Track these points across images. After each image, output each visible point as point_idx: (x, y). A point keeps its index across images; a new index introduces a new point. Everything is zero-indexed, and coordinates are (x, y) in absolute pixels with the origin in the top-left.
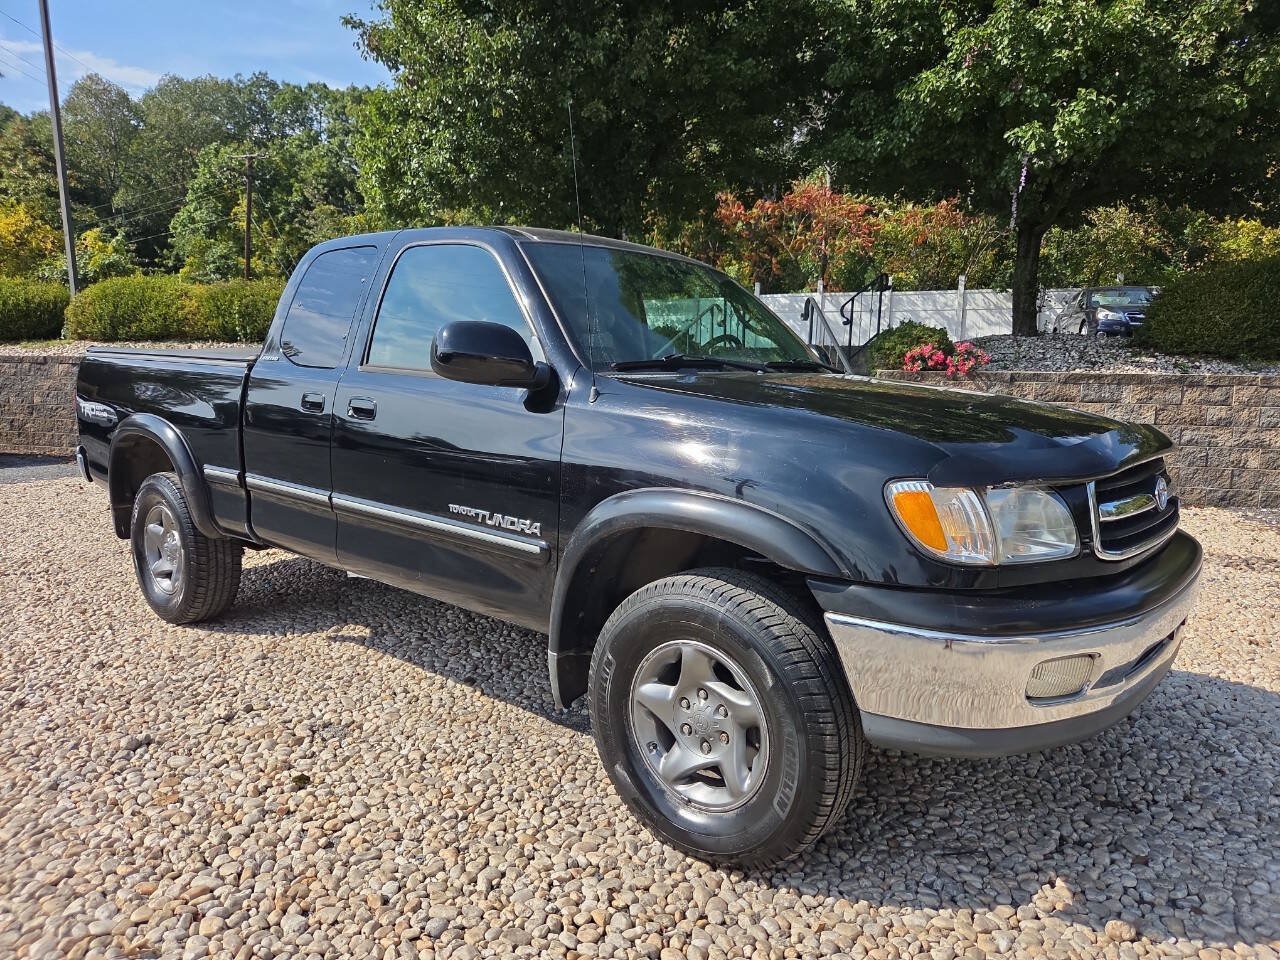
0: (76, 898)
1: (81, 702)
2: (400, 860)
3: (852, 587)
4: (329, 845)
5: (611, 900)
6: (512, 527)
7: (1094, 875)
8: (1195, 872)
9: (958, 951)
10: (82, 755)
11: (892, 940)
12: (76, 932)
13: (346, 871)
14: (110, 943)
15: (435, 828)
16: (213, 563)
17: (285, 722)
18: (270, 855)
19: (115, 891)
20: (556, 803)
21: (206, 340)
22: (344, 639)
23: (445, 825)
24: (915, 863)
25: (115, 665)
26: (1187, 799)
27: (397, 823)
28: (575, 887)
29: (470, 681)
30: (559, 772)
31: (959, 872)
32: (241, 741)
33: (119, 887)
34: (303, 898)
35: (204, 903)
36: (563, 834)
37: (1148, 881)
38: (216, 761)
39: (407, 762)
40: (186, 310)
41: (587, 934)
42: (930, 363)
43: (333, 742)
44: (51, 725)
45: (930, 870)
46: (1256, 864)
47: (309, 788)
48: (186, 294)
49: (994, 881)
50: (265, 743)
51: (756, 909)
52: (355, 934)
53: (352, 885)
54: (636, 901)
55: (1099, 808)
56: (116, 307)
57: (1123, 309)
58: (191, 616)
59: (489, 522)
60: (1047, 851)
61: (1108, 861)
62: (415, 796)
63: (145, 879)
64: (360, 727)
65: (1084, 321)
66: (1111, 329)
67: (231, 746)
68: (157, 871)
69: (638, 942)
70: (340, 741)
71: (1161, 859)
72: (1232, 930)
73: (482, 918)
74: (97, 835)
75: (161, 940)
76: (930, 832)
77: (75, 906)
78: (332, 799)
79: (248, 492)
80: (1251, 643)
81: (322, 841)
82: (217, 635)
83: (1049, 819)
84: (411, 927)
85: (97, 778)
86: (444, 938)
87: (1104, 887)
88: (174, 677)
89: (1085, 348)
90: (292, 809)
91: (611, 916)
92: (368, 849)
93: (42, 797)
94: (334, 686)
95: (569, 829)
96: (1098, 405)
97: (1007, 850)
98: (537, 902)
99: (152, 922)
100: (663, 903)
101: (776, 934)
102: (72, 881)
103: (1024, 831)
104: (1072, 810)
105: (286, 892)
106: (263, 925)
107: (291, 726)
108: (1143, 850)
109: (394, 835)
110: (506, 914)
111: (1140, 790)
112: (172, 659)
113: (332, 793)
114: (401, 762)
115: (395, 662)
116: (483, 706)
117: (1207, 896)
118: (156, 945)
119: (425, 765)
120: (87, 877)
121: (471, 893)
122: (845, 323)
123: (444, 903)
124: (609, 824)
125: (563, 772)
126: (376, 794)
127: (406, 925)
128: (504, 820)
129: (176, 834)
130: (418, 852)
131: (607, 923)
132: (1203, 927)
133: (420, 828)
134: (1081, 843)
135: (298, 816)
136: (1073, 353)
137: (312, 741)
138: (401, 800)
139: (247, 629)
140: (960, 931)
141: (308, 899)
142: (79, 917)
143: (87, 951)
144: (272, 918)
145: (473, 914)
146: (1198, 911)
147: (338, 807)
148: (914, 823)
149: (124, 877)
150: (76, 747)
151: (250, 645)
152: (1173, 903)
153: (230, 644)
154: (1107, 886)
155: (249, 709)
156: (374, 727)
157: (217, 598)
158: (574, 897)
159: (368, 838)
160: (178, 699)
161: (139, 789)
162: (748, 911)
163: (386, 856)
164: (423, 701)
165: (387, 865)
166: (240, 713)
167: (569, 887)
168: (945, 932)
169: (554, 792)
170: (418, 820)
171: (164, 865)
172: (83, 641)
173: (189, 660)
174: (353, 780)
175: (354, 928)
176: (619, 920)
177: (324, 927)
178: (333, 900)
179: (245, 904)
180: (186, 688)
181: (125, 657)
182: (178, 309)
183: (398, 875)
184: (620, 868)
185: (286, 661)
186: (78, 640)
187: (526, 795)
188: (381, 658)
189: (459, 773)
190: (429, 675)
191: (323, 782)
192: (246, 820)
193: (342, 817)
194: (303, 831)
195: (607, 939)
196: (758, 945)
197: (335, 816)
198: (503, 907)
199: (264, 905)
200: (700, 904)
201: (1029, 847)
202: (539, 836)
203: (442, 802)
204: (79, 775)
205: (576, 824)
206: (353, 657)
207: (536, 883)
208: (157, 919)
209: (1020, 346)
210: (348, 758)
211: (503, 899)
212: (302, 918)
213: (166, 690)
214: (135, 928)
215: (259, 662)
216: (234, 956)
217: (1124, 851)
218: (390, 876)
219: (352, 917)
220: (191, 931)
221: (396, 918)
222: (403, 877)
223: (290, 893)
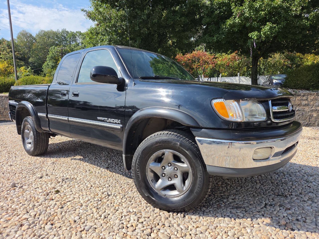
1: (3, 174)
2: (81, 211)
3: (203, 130)
4: (62, 207)
5: (138, 220)
6: (113, 122)
7: (275, 213)
8: (304, 212)
9: (236, 233)
11: (217, 230)
13: (65, 214)
15: (92, 203)
16: (41, 139)
17: (56, 178)
18: (45, 210)
20: (126, 197)
22: (75, 159)
23: (95, 202)
24: (225, 210)
25: (14, 165)
26: (301, 194)
27: (82, 202)
28: (129, 217)
29: (107, 168)
30: (128, 189)
31: (237, 212)
32: (43, 183)
33: (2, 218)
34: (52, 221)
35: (24, 222)
36: (127, 204)
37: (290, 214)
38: (35, 187)
39: (87, 187)
41: (131, 229)
43: (68, 183)
45: (228, 212)
47: (59, 193)
49: (247, 215)
50: (49, 183)
51: (179, 223)
52: (65, 230)
53: (66, 217)
54: (145, 221)
55: (276, 196)
56: (26, 83)
58: (36, 154)
59: (107, 121)
60: (262, 207)
61: (279, 209)
62: (88, 195)
63: (10, 216)
64: (76, 179)
65: (270, 83)
66: (277, 85)
67: (40, 184)
68: (13, 214)
69: (144, 231)
70: (70, 182)
71: (294, 209)
72: (315, 226)
73: (101, 225)
75: (10, 231)
76: (229, 203)
79: (49, 119)
80: (316, 157)
81: (60, 207)
82: (42, 158)
83: (262, 199)
84: (81, 228)
86: (90, 231)
88: (29, 168)
90: (53, 199)
91: (138, 224)
92: (73, 208)
94: (71, 169)
95: (129, 203)
97: (250, 207)
98: (117, 221)
99: (9, 227)
100: (153, 221)
101: (184, 229)
103: (255, 202)
104: (268, 197)
105: (48, 219)
106: (40, 227)
107: (57, 179)
108: (288, 206)
109: (80, 205)
110: (108, 224)
111: (288, 192)
112: (29, 164)
113: (65, 195)
114: (85, 187)
115: (87, 164)
116: (110, 174)
117: (307, 218)
118: (9, 233)
119: (92, 188)
121: (99, 219)
123: (91, 222)
124: (140, 201)
125: (129, 189)
126: (77, 195)
127: (79, 227)
128: (111, 201)
129: (21, 205)
130: (86, 209)
131: (136, 226)
132: (306, 226)
133: (88, 203)
134: (271, 205)
135: (55, 200)
137: (62, 182)
138: (84, 196)
139: (50, 157)
140: (236, 228)
141: (54, 221)
144: (43, 226)
145: (99, 224)
146: (305, 222)
147: (66, 198)
148: (224, 200)
149: (4, 216)
151: (50, 160)
152: (297, 220)
153: (45, 160)
154: (279, 216)
155: (47, 175)
156: (79, 179)
158: (128, 220)
159: (73, 205)
160: (29, 173)
161: (13, 194)
162: (177, 223)
163: (77, 210)
164: (94, 173)
165: (77, 212)
166: (45, 176)
167: (127, 217)
168: (232, 228)
169: (126, 194)
170: (88, 201)
171: (16, 212)
172: (7, 160)
173: (33, 164)
174: (72, 191)
175: (65, 228)
176: (140, 225)
177: (57, 228)
178: (60, 221)
179: (36, 222)
180: (31, 170)
181: (17, 163)
183: (80, 215)
184: (142, 212)
185: (59, 164)
187: (118, 195)
188: (84, 163)
189: (101, 190)
190: (96, 167)
191: (63, 192)
192: (40, 201)
193: (67, 200)
194: (56, 204)
195: (136, 230)
196: (179, 232)
197: (65, 200)
198: (108, 222)
199: (41, 222)
200: (163, 221)
201: (256, 206)
202: (120, 205)
203: (95, 197)
205: (131, 202)
206: (77, 163)
207: (118, 216)
208: (11, 226)
210: (71, 186)
211: (108, 220)
212: (51, 226)
213: (26, 171)
214: (4, 229)
215: (52, 164)
216: (30, 236)
217: (283, 207)
218: (77, 215)
219: (65, 226)
220: (19, 229)
221: (77, 226)
222: (81, 215)
223: (49, 219)
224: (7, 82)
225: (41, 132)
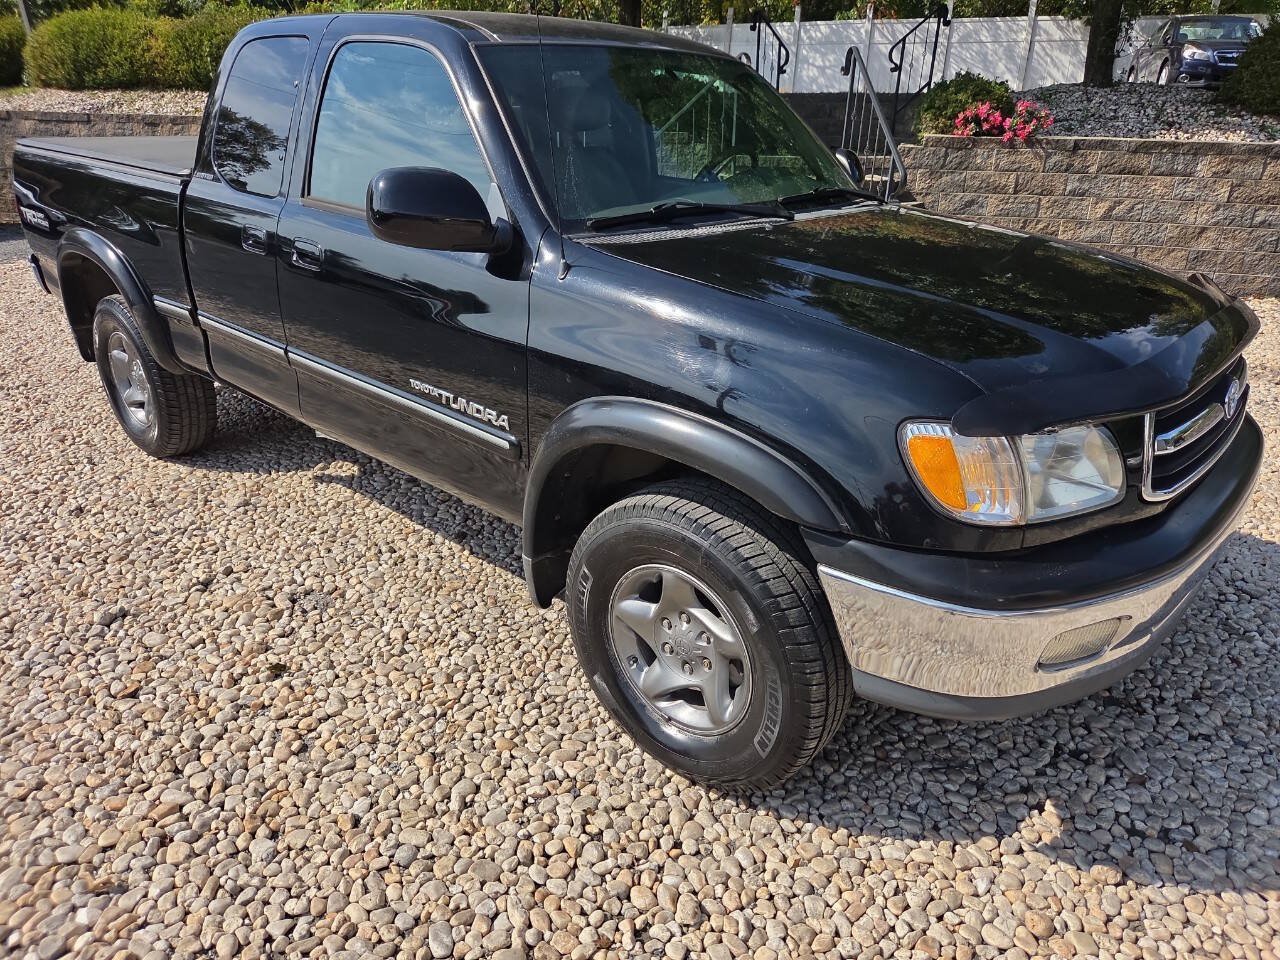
0: (44, 817)
1: (57, 560)
2: (374, 770)
4: (304, 748)
5: (585, 823)
6: (478, 416)
7: (1086, 798)
8: (1193, 796)
9: (935, 893)
10: (56, 630)
11: (870, 879)
12: (43, 860)
13: (319, 784)
14: (77, 874)
15: (412, 729)
16: (183, 399)
17: (264, 589)
18: (241, 763)
19: (83, 809)
20: (538, 698)
21: (179, 88)
22: (331, 479)
23: (422, 725)
24: (901, 780)
25: (93, 511)
26: (1196, 697)
27: (374, 722)
28: (549, 807)
29: (460, 538)
30: (544, 658)
31: (946, 791)
32: (219, 615)
33: (88, 803)
34: (273, 816)
35: (171, 823)
36: (542, 739)
37: (1142, 806)
38: (192, 639)
39: (389, 644)
40: (153, 52)
41: (558, 867)
42: (986, 127)
43: (313, 616)
44: (26, 591)
45: (916, 789)
46: (1259, 786)
47: (286, 679)
48: (151, 32)
49: (981, 806)
50: (243, 617)
51: (732, 836)
52: (323, 864)
53: (323, 802)
54: (610, 826)
55: (1101, 709)
56: (76, 47)
57: (1214, 46)
58: (171, 449)
59: (454, 406)
60: (1040, 765)
61: (1103, 779)
62: (394, 686)
63: (115, 793)
64: (343, 596)
65: (1166, 60)
66: (1195, 70)
67: (209, 620)
68: (126, 781)
69: (608, 878)
70: (321, 615)
71: (1160, 778)
72: (1222, 872)
73: (452, 844)
74: (68, 736)
75: (129, 869)
76: (921, 738)
77: (42, 828)
78: (308, 691)
79: (204, 333)
81: (296, 745)
82: (199, 473)
83: (1047, 723)
84: (380, 855)
85: (70, 661)
86: (413, 870)
87: (1095, 812)
88: (153, 529)
89: (1164, 103)
90: (267, 704)
91: (583, 845)
92: (342, 756)
93: (14, 685)
94: (318, 542)
95: (549, 731)
96: (1169, 179)
97: (998, 764)
98: (509, 827)
99: (120, 848)
100: (637, 828)
101: (750, 870)
102: (40, 795)
103: (1020, 739)
104: (1072, 711)
105: (255, 810)
106: (231, 850)
107: (270, 594)
108: (1141, 767)
109: (369, 738)
110: (477, 841)
111: (1148, 685)
112: (152, 504)
113: (308, 683)
114: (382, 643)
115: (383, 510)
116: (471, 568)
117: (1202, 829)
118: (123, 877)
119: (407, 647)
120: (56, 789)
121: (444, 813)
122: (893, 70)
123: (414, 826)
124: (591, 725)
125: (548, 656)
126: (354, 684)
127: (375, 853)
128: (483, 719)
129: (147, 735)
130: (393, 759)
131: (578, 854)
132: (1192, 868)
133: (396, 728)
134: (1076, 754)
135: (272, 713)
136: (1149, 111)
137: (291, 616)
138: (380, 692)
139: (233, 465)
140: (940, 867)
141: (278, 819)
142: (47, 841)
143: (54, 882)
144: (241, 843)
145: (442, 839)
146: (1190, 847)
147: (314, 700)
148: (904, 727)
149: (93, 789)
150: (50, 619)
151: (233, 485)
152: (1165, 835)
153: (213, 483)
154: (1099, 811)
155: (229, 572)
156: (356, 597)
157: (194, 434)
158: (547, 820)
159: (343, 741)
160: (156, 557)
161: (111, 675)
162: (724, 839)
163: (360, 764)
164: (409, 562)
165: (360, 778)
166: (220, 576)
167: (544, 805)
168: (924, 868)
169: (536, 685)
170: (396, 717)
171: (133, 776)
172: (62, 479)
173: (168, 506)
174: (331, 666)
175: (321, 858)
177: (292, 854)
178: (303, 820)
179: (213, 825)
180: (165, 543)
181: (104, 500)
182: (144, 50)
183: (371, 788)
184: (597, 783)
185: (269, 509)
186: (57, 477)
187: (508, 688)
188: (368, 505)
189: (441, 657)
190: (418, 527)
191: (300, 669)
192: (219, 717)
193: (318, 714)
194: (277, 730)
195: (578, 873)
196: (730, 884)
197: (310, 714)
198: (475, 830)
199: (233, 826)
200: (675, 831)
201: (1023, 760)
202: (516, 740)
203: (422, 695)
204: (52, 657)
205: (555, 726)
206: (339, 503)
207: (510, 800)
208: (124, 844)
209: (1089, 100)
210: (329, 636)
211: (475, 821)
212: (271, 843)
213: (144, 545)
214: (102, 855)
215: (241, 509)
216: (200, 890)
217: (1121, 767)
218: (362, 790)
219: (321, 842)
220: (159, 857)
221: (366, 844)
222: (376, 791)
223: (260, 812)
225: (177, 372)
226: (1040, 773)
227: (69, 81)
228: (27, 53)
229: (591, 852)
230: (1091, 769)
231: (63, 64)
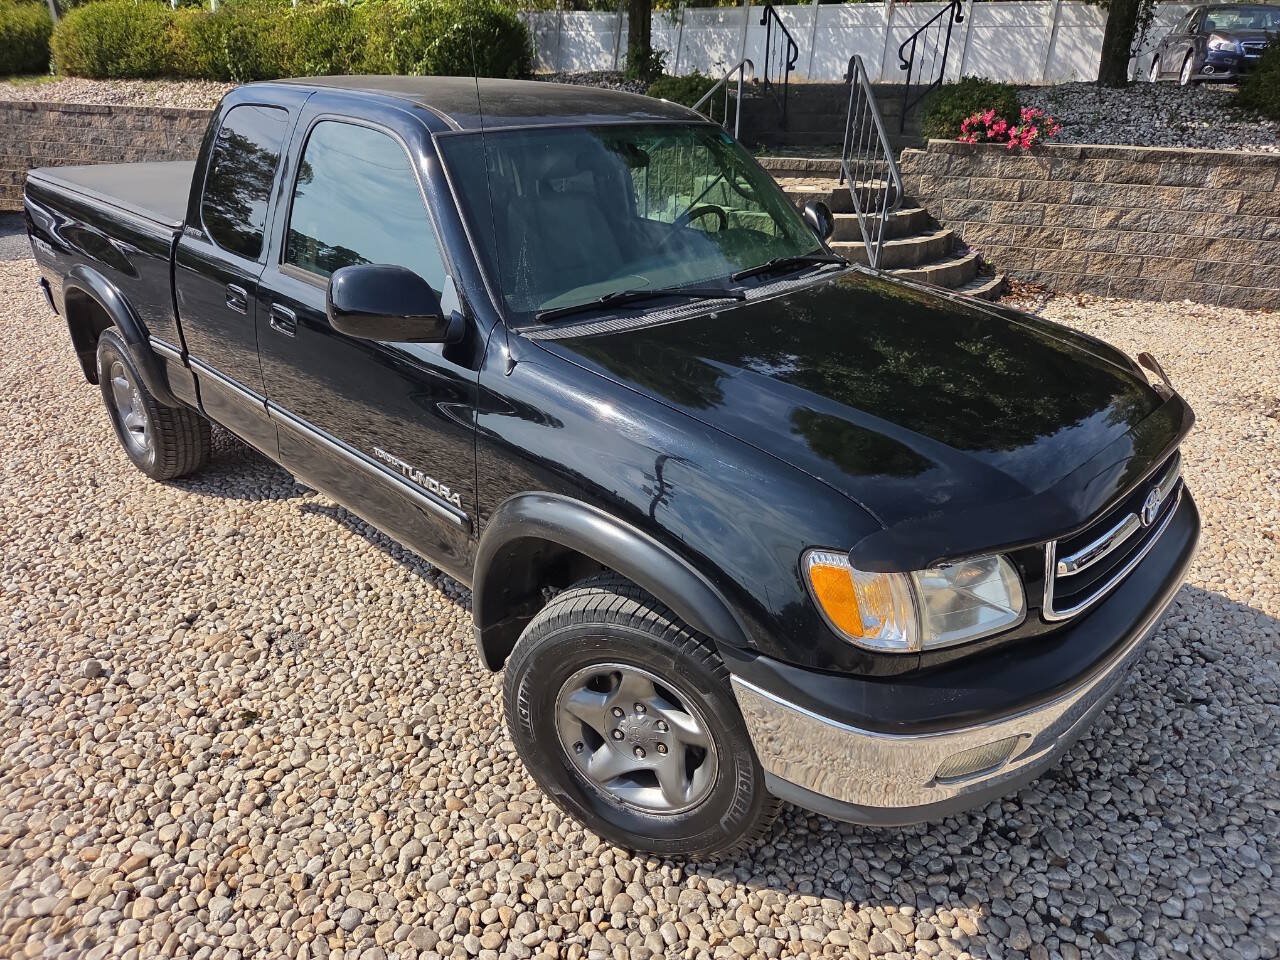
0: (24, 866)
1: (54, 592)
2: (330, 827)
3: (760, 658)
4: (267, 801)
5: (522, 891)
6: (433, 489)
7: (1007, 881)
8: (1113, 882)
10: (48, 667)
12: (21, 912)
13: (277, 840)
14: (50, 927)
15: (368, 785)
17: (244, 628)
18: (206, 817)
19: (60, 859)
20: (491, 754)
21: (198, 78)
22: (317, 508)
23: (379, 781)
24: (830, 855)
25: (92, 538)
26: (1133, 772)
27: (335, 775)
28: (490, 873)
29: (434, 574)
31: (872, 868)
32: (200, 654)
33: (65, 854)
34: (232, 873)
35: (139, 877)
36: (491, 799)
37: (1060, 891)
38: (172, 682)
39: (356, 691)
40: (173, 42)
41: (491, 937)
42: (990, 134)
43: (287, 657)
44: (23, 624)
45: (843, 865)
46: (1179, 874)
47: (256, 726)
48: (171, 22)
50: (222, 657)
51: (660, 910)
52: (274, 926)
53: (280, 859)
54: (545, 896)
56: (101, 39)
57: (1241, 37)
58: (168, 473)
59: (413, 477)
60: (967, 843)
61: (1025, 862)
62: (357, 737)
63: (90, 843)
64: (317, 636)
65: (1191, 50)
66: (1222, 61)
67: (191, 660)
68: (102, 831)
69: (537, 950)
70: (295, 657)
71: (1082, 861)
73: (395, 909)
74: (52, 782)
75: (97, 923)
77: (21, 879)
78: (276, 740)
79: (194, 377)
80: (1265, 536)
81: (260, 798)
82: (194, 498)
84: (328, 918)
85: (58, 701)
86: (356, 935)
87: (1013, 897)
88: (146, 559)
89: (1179, 106)
90: (236, 753)
91: (517, 915)
92: (301, 811)
93: (7, 725)
94: (299, 576)
95: (498, 790)
96: (1177, 189)
97: (926, 841)
98: (449, 894)
99: (91, 901)
100: (571, 899)
101: (672, 947)
102: (23, 843)
105: (216, 866)
106: (191, 908)
107: (250, 633)
108: (1063, 850)
109: (328, 792)
110: (418, 906)
111: (1086, 757)
112: (147, 531)
113: (276, 732)
114: (349, 690)
115: (364, 543)
116: (443, 608)
117: (1115, 919)
118: (92, 931)
119: (373, 695)
120: (37, 838)
121: (391, 875)
122: (902, 68)
123: (361, 889)
126: (319, 734)
127: (323, 917)
128: (436, 775)
129: (123, 783)
130: (348, 816)
131: (512, 925)
133: (354, 783)
134: (1004, 832)
135: (241, 762)
136: (1162, 114)
137: (267, 657)
138: (342, 743)
139: (226, 491)
140: (854, 951)
141: (236, 877)
142: (25, 892)
143: (29, 935)
144: (201, 900)
145: (386, 903)
146: (1101, 938)
147: (281, 750)
149: (72, 838)
150: (44, 655)
151: (225, 511)
152: (1078, 925)
153: (205, 508)
154: (1018, 895)
155: (212, 608)
156: (329, 638)
157: (190, 459)
158: (486, 887)
159: (303, 796)
160: (147, 590)
161: (96, 717)
162: (652, 914)
163: (318, 820)
164: (384, 600)
165: (316, 835)
166: (204, 612)
167: (485, 871)
169: (491, 739)
170: (355, 772)
171: (108, 826)
172: (65, 502)
173: (162, 534)
174: (300, 714)
175: (272, 919)
177: (247, 913)
178: (259, 879)
179: (177, 881)
181: (102, 526)
182: (164, 41)
183: (325, 846)
184: (537, 850)
185: (256, 539)
186: (60, 500)
187: (464, 742)
188: (350, 537)
189: (404, 707)
190: (395, 562)
191: (270, 717)
192: (191, 766)
193: (284, 765)
194: (244, 781)
195: (509, 944)
197: (276, 765)
198: (418, 896)
199: (195, 882)
200: (606, 903)
201: (951, 838)
202: (466, 800)
203: (381, 748)
204: (43, 696)
205: (504, 785)
206: (323, 534)
207: (454, 864)
208: (95, 897)
209: (1102, 102)
210: (301, 681)
211: (419, 885)
212: (228, 902)
213: (137, 577)
214: (74, 907)
215: (230, 539)
216: (161, 947)
217: (1046, 848)
218: (317, 848)
219: (274, 903)
220: (125, 911)
221: (315, 906)
222: (330, 849)
223: (220, 869)
224: (18, 28)
226: (966, 852)
227: (93, 71)
228: (53, 43)
229: (524, 923)
230: (1016, 850)
231: (87, 54)
